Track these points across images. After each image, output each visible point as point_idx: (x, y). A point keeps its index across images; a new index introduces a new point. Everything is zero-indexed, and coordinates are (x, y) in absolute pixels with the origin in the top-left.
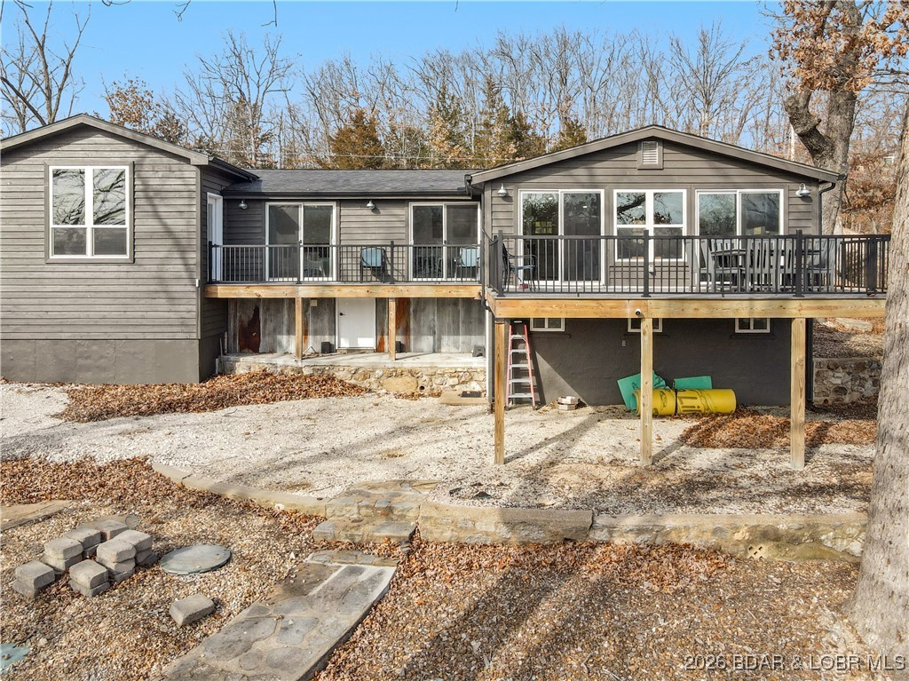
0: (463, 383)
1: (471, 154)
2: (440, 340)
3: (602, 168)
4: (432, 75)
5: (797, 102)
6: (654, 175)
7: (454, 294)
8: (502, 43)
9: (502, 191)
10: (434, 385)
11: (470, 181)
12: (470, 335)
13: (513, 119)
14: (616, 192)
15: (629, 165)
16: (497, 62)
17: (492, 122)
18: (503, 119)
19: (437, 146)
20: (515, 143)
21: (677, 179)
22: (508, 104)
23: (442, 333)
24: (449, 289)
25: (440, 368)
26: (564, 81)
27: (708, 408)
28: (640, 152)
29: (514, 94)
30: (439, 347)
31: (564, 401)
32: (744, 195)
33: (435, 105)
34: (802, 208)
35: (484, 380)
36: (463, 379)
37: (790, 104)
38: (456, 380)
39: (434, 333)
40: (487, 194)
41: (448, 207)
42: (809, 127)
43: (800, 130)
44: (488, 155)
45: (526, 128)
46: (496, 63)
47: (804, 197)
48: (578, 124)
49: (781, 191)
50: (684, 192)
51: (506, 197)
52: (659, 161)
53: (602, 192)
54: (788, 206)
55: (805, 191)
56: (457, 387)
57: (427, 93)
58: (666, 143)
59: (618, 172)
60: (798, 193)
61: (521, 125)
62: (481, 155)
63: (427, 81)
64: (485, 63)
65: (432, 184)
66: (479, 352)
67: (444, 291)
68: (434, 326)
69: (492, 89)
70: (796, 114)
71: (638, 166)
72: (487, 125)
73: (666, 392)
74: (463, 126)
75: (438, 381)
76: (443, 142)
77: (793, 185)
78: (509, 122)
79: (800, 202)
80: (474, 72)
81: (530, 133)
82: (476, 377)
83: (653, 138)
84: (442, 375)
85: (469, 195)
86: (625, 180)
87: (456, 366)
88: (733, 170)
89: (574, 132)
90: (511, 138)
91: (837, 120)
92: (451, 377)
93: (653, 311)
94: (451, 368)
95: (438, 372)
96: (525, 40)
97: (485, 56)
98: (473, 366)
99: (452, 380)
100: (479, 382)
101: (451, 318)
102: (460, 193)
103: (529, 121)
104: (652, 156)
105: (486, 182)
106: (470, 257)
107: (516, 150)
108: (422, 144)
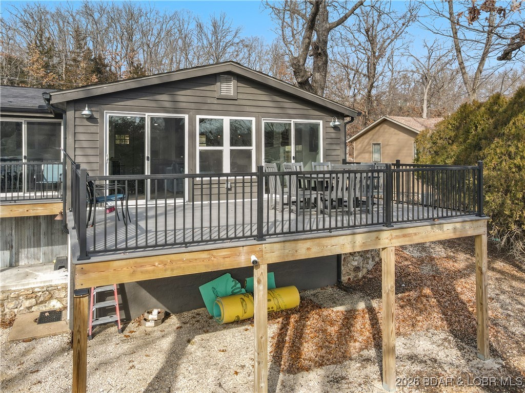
0: (42, 303)
1: (63, 80)
2: (17, 254)
3: (184, 96)
4: (31, 21)
5: (299, 61)
6: (228, 104)
7: (32, 213)
8: (86, 6)
9: (86, 112)
10: (7, 310)
11: (49, 100)
12: (52, 245)
13: (95, 58)
14: (198, 117)
15: (209, 94)
16: (83, 19)
17: (79, 59)
18: (87, 57)
19: (35, 72)
20: (97, 75)
21: (248, 109)
22: (91, 48)
23: (20, 246)
24: (26, 208)
25: (15, 291)
26: (130, 39)
27: (280, 307)
28: (218, 84)
29: (96, 43)
30: (17, 261)
31: (150, 317)
32: (296, 124)
33: (34, 42)
34: (333, 135)
35: (66, 296)
36: (42, 299)
37: (295, 62)
38: (33, 301)
39: (12, 247)
40: (70, 114)
41: (29, 123)
42: (304, 79)
43: (300, 80)
44: (76, 82)
45: (105, 66)
46: (83, 21)
47: (335, 127)
48: (141, 67)
49: (321, 122)
50: (253, 119)
51: (91, 118)
52: (234, 93)
53: (186, 117)
54: (326, 133)
55: (337, 123)
56: (34, 309)
57: (27, 34)
58: (241, 78)
59: (199, 99)
60: (331, 124)
61: (102, 64)
62: (71, 82)
63: (26, 24)
64: (74, 20)
65: (11, 99)
66: (61, 265)
67: (21, 210)
68: (12, 240)
69: (79, 37)
70: (298, 69)
71: (217, 95)
72: (75, 60)
73: (246, 299)
74: (55, 60)
75: (11, 305)
76: (40, 69)
77: (328, 118)
78: (92, 60)
79: (332, 131)
80: (65, 24)
81: (108, 69)
82: (57, 294)
83: (229, 73)
84: (17, 298)
85: (51, 113)
86: (206, 107)
87: (33, 286)
88: (288, 104)
89: (137, 72)
90: (94, 72)
91: (318, 76)
92: (27, 299)
93: (268, 255)
94: (28, 290)
95: (12, 296)
96: (104, 7)
97: (74, 14)
98: (53, 284)
99: (28, 301)
100: (60, 300)
101: (31, 231)
102: (41, 110)
103: (106, 61)
104: (228, 88)
105: (68, 102)
106: (52, 172)
107: (97, 80)
108: (21, 69)
